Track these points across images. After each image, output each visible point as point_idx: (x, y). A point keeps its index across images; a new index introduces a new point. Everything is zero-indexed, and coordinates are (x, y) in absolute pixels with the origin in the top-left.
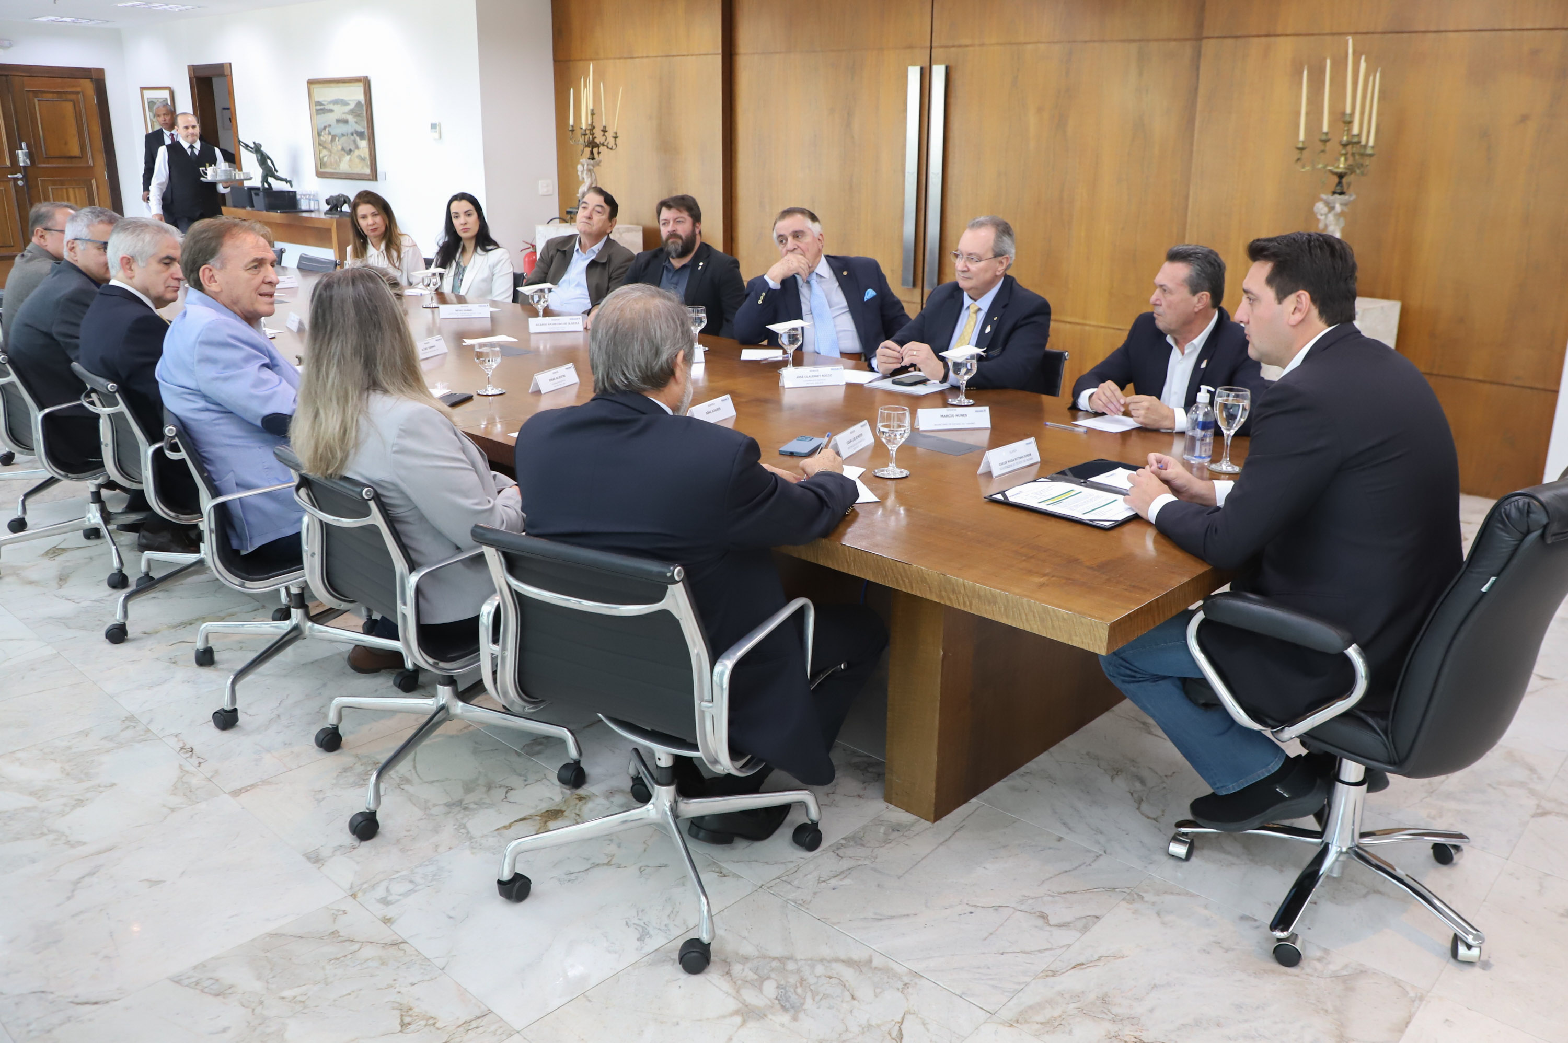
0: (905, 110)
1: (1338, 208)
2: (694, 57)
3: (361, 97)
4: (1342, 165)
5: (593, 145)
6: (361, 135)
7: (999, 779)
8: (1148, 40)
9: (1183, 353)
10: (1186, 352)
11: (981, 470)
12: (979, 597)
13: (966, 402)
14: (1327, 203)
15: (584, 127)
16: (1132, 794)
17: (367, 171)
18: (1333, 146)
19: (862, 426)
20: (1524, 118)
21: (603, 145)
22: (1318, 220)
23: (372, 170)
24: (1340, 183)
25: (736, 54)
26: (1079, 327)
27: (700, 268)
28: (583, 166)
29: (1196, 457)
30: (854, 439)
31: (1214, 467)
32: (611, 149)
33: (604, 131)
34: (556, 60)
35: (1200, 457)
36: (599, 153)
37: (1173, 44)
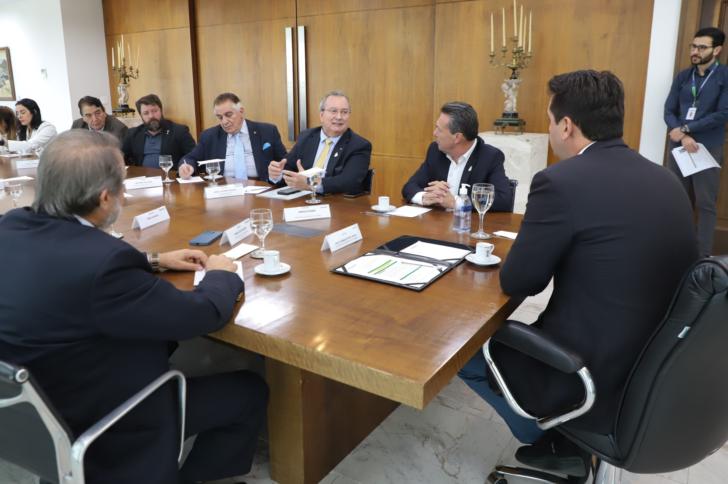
0: (285, 50)
1: (514, 86)
2: (176, 29)
3: (5, 58)
4: (514, 64)
5: (125, 76)
6: (6, 77)
7: (349, 453)
8: (408, 7)
9: (457, 163)
10: (459, 162)
11: (323, 248)
12: (318, 360)
13: (317, 201)
14: (508, 84)
15: (119, 67)
16: (437, 455)
17: (11, 96)
18: (509, 54)
19: (246, 222)
20: (605, 36)
21: (131, 76)
22: (504, 93)
23: (13, 95)
24: (514, 73)
25: (197, 27)
26: (381, 157)
27: (168, 133)
28: (120, 87)
29: (461, 229)
30: (240, 231)
31: (473, 235)
32: (135, 78)
33: (131, 69)
34: (106, 35)
35: (464, 229)
36: (129, 80)
37: (421, 8)
